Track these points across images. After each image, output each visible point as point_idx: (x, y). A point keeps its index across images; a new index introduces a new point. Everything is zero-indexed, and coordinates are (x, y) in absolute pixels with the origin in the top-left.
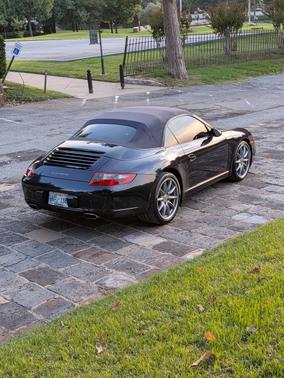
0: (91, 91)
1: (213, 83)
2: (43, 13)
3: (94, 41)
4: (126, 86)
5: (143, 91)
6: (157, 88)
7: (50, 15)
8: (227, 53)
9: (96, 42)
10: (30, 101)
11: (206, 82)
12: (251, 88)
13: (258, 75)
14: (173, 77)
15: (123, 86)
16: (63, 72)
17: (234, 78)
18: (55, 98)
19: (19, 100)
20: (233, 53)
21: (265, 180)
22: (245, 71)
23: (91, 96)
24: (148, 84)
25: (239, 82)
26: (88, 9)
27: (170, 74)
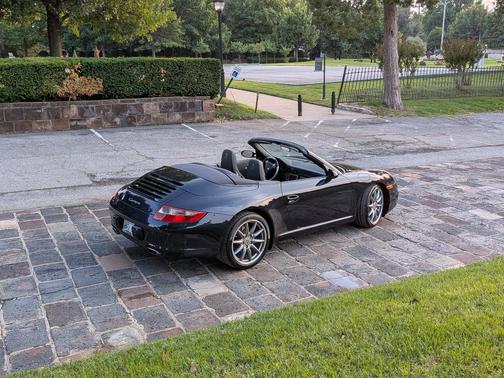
0: (300, 114)
1: (428, 115)
2: (309, 43)
3: (318, 68)
4: (337, 111)
5: (350, 118)
6: (368, 116)
7: (315, 45)
8: (458, 87)
9: (321, 70)
10: (238, 119)
11: (420, 113)
12: (467, 123)
13: (482, 111)
14: (387, 106)
15: (333, 112)
16: (290, 95)
17: (453, 112)
18: (262, 118)
19: (229, 118)
20: (465, 87)
21: (399, 231)
22: (468, 107)
23: (299, 119)
24: (360, 111)
25: (456, 117)
26: (350, 41)
27: (384, 104)
